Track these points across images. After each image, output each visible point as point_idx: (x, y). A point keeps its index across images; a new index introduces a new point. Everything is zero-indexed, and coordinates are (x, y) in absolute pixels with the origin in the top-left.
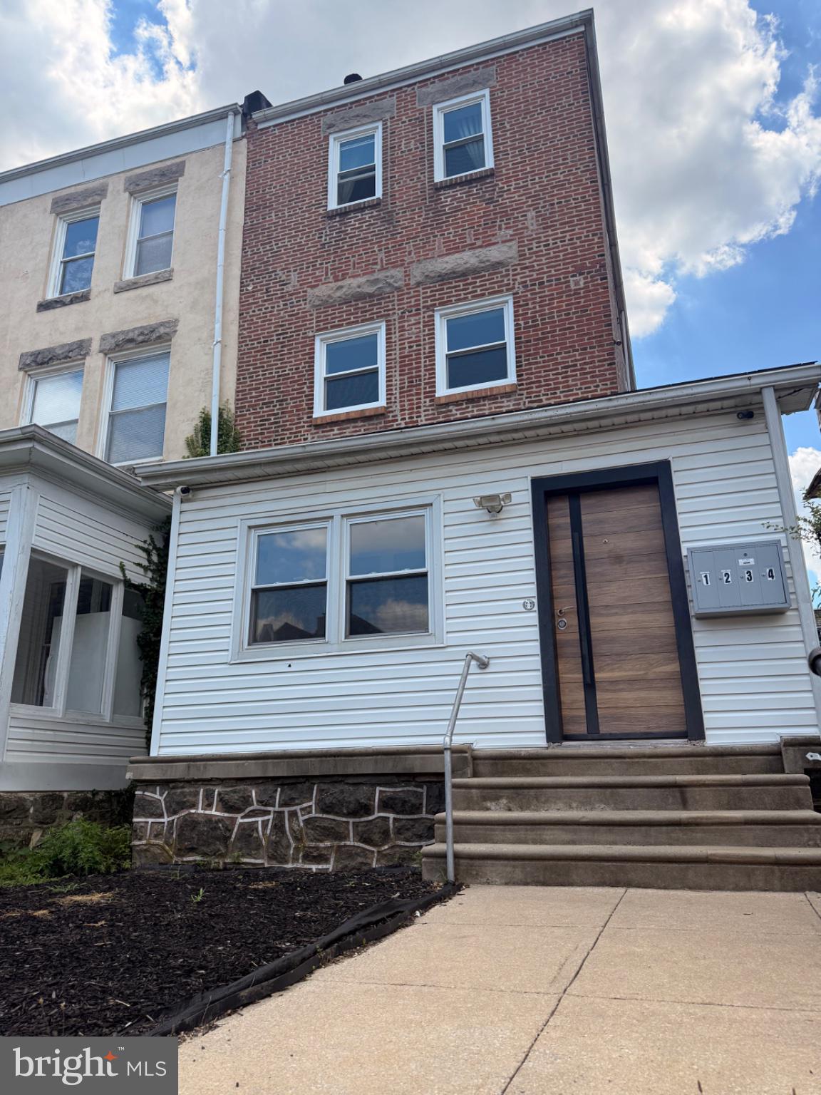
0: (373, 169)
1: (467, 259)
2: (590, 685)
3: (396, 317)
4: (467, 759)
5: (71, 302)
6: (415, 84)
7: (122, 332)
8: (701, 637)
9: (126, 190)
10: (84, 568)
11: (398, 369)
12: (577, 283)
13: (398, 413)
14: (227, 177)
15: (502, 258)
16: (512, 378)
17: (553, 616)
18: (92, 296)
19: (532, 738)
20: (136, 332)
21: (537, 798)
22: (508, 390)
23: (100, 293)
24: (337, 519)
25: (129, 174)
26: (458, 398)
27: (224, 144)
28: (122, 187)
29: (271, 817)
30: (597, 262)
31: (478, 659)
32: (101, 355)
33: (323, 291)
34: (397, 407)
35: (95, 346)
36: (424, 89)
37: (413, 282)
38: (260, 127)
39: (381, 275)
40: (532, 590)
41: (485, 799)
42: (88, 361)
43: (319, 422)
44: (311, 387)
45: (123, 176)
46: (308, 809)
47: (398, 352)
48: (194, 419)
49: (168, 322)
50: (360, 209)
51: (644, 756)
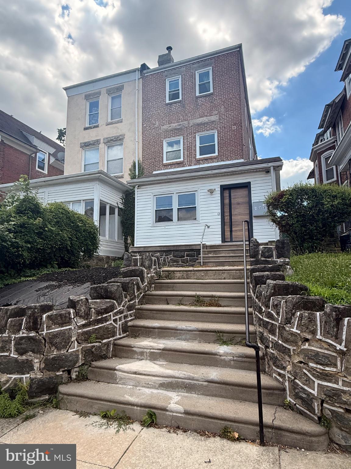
0: (179, 90)
1: (205, 119)
2: (231, 231)
3: (186, 135)
4: (205, 246)
5: (94, 128)
6: (191, 64)
7: (109, 137)
8: (254, 221)
9: (107, 93)
10: (110, 204)
11: (186, 150)
12: (234, 128)
13: (186, 162)
14: (137, 91)
15: (214, 120)
16: (216, 154)
17: (224, 217)
18: (100, 126)
19: (218, 242)
20: (114, 138)
21: (219, 253)
22: (216, 157)
23: (102, 125)
24: (175, 194)
25: (107, 88)
26: (202, 159)
27: (135, 80)
28: (105, 92)
29: (163, 259)
30: (240, 122)
31: (207, 226)
32: (104, 144)
33: (165, 127)
34: (186, 161)
35: (102, 141)
36: (193, 66)
37: (190, 126)
38: (146, 75)
39: (181, 123)
40: (220, 211)
41: (208, 253)
42: (100, 146)
43: (165, 164)
44: (163, 155)
45: (105, 89)
46: (171, 257)
47: (186, 145)
48: (131, 163)
49: (122, 135)
50: (175, 103)
51: (241, 245)
